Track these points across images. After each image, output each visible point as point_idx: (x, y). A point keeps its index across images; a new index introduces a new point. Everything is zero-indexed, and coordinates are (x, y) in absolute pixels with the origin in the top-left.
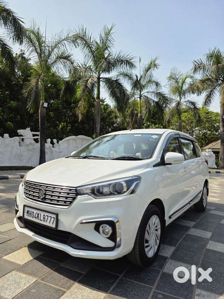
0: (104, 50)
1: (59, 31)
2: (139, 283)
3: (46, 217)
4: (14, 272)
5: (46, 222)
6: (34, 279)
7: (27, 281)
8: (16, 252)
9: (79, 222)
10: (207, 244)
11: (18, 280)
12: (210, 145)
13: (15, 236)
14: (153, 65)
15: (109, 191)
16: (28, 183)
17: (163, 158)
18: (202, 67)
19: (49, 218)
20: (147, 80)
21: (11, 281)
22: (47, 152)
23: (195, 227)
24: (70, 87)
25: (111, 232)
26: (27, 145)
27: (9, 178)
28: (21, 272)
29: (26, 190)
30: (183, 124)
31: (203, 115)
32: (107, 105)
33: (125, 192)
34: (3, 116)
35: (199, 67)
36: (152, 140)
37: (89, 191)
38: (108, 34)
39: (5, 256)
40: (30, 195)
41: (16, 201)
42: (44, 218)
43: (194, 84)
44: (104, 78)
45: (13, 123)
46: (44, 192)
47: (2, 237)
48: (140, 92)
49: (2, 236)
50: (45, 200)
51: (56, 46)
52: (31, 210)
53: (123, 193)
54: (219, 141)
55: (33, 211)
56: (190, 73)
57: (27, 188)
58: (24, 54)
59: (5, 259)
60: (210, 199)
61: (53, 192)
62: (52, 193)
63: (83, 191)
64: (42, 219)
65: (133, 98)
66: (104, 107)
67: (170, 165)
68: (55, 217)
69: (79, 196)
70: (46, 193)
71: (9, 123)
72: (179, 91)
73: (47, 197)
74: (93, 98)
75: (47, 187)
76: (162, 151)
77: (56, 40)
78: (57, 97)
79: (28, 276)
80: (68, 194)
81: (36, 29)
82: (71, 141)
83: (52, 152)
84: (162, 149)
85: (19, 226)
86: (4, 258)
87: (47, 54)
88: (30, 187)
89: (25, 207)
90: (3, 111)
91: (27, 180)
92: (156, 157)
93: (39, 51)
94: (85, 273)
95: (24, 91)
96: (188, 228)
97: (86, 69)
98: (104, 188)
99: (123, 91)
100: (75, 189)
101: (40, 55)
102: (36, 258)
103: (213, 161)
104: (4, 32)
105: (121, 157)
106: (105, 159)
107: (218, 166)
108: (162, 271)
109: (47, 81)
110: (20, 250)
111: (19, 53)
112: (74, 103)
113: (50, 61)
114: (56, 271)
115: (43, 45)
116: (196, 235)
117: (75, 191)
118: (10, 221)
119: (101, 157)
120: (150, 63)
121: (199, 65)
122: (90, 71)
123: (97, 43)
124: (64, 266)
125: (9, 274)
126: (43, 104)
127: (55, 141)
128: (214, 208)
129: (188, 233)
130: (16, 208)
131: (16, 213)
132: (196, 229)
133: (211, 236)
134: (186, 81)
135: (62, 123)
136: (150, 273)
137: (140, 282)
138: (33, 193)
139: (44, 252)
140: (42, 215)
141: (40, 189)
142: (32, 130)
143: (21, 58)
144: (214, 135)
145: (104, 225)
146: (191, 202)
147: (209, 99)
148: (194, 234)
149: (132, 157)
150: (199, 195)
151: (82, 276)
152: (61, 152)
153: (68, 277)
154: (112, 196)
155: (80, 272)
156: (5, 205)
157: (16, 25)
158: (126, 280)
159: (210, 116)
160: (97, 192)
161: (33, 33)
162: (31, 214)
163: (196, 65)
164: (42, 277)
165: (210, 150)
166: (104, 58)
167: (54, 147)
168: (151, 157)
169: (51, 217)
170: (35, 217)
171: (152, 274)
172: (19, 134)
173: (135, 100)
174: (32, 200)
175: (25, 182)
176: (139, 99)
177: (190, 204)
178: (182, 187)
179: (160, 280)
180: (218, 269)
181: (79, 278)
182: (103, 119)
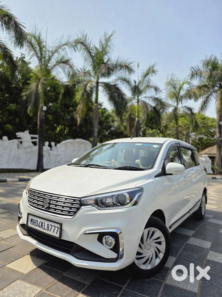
0: (103, 55)
1: (59, 37)
2: (142, 295)
3: (50, 227)
4: (18, 282)
5: (50, 231)
6: (38, 289)
7: (32, 291)
8: (19, 260)
9: (83, 232)
10: (208, 254)
11: (22, 290)
12: (206, 150)
13: (17, 243)
14: (151, 71)
15: (112, 202)
16: (32, 191)
17: (164, 168)
18: (199, 74)
19: (53, 228)
20: (145, 85)
21: (16, 290)
22: (45, 155)
23: (194, 236)
24: (69, 91)
25: (114, 243)
26: (26, 148)
27: (8, 181)
28: (25, 282)
29: (31, 198)
30: (180, 129)
31: (199, 121)
32: (104, 109)
33: (128, 203)
34: (2, 118)
35: (196, 73)
36: (153, 150)
37: (92, 202)
38: (108, 40)
39: (9, 264)
40: (34, 203)
41: (19, 208)
42: (48, 227)
43: (191, 90)
44: (103, 83)
45: (12, 126)
46: (48, 201)
47: (4, 244)
48: (138, 97)
49: (4, 242)
50: (49, 209)
51: (56, 51)
52: (35, 219)
53: (126, 205)
54: (216, 146)
55: (37, 219)
56: (187, 79)
57: (31, 196)
58: (24, 57)
59: (8, 268)
60: (208, 207)
61: (57, 201)
62: (56, 203)
63: (87, 202)
64: (46, 228)
65: (131, 103)
66: (102, 111)
67: (171, 175)
68: (59, 227)
69: (82, 207)
70: (51, 203)
71: (8, 125)
72: (176, 96)
73: (51, 206)
74: (91, 102)
75: (52, 196)
76: (163, 161)
77: (57, 45)
78: (55, 100)
79: (33, 286)
80: (72, 204)
81: (37, 33)
82: (69, 144)
83: (49, 155)
84: (163, 159)
85: (23, 233)
86: (7, 266)
87: (47, 58)
88: (34, 195)
89: (29, 215)
90: (2, 114)
91: (31, 189)
92: (157, 168)
93: (39, 55)
94: (88, 284)
95: (23, 94)
96: (188, 237)
97: (85, 73)
98: (107, 199)
99: (121, 95)
100: (79, 199)
101: (40, 60)
102: (40, 267)
103: (210, 166)
104: (6, 37)
105: (123, 166)
106: (107, 169)
107: (214, 172)
108: (165, 282)
109: (46, 85)
110: (23, 258)
111: (19, 56)
112: (73, 106)
113: (50, 65)
114: (60, 280)
115: (44, 49)
116: (196, 245)
117: (79, 201)
118: (11, 227)
119: (103, 167)
120: (148, 68)
121: (196, 71)
122: (89, 75)
123: (96, 48)
124: (68, 276)
125: (14, 284)
126: (42, 107)
127: (53, 144)
128: (212, 216)
129: (188, 243)
130: (19, 215)
131: (19, 220)
132: (195, 239)
133: (211, 246)
134: (183, 86)
135: (60, 126)
136: (153, 284)
137: (144, 294)
138: (37, 201)
139: (46, 261)
140: (46, 224)
141: (44, 198)
142: (30, 133)
143: (22, 62)
144: (211, 140)
145: (107, 236)
146: (190, 211)
147: (205, 104)
148: (194, 244)
149: (134, 167)
150: (198, 203)
151: (86, 287)
152: (58, 155)
153: (72, 288)
154: (115, 208)
155: (83, 282)
156: (5, 210)
157: (17, 29)
158: (130, 292)
159: (206, 122)
160: (100, 203)
161: (35, 37)
162: (35, 222)
163: (193, 72)
164: (47, 287)
165: (206, 155)
166: (103, 63)
167: (52, 149)
168: (152, 168)
169: (55, 226)
170: (39, 226)
171: (154, 285)
172: (18, 137)
173: (133, 105)
174: (36, 209)
175: (29, 190)
176: (136, 104)
177: (189, 213)
178: (182, 196)
179: (162, 292)
180: (219, 281)
181: (83, 288)
182: (101, 123)
